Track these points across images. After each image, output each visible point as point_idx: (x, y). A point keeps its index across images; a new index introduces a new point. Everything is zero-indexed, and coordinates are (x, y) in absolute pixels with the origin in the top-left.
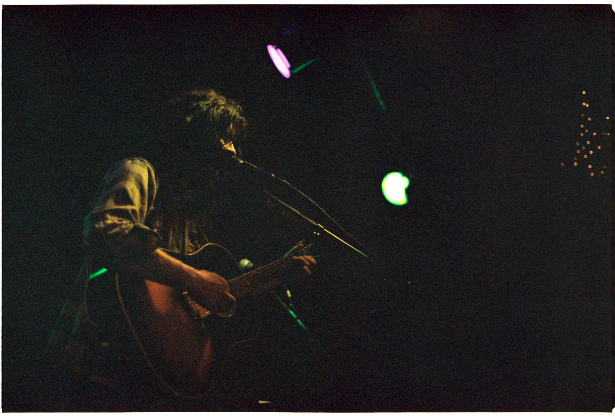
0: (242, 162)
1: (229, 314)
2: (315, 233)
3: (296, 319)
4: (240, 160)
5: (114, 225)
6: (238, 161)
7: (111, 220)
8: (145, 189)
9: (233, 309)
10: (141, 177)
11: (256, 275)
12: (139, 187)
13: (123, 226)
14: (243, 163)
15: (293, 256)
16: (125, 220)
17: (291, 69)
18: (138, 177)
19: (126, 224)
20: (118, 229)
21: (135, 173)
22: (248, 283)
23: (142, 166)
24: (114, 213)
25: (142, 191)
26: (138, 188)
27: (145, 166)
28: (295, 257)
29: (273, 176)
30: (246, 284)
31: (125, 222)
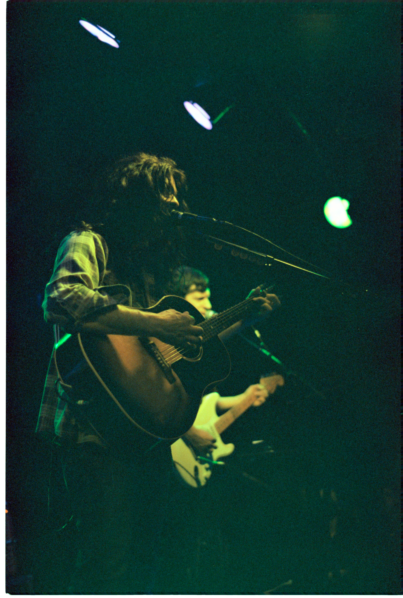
0: (182, 213)
1: (198, 358)
2: (266, 265)
3: (270, 356)
4: (180, 212)
5: (68, 291)
6: (178, 214)
7: (63, 287)
8: (93, 256)
9: (201, 353)
10: (88, 246)
11: (219, 319)
12: (88, 256)
13: (76, 290)
14: (183, 215)
15: (253, 298)
16: (77, 285)
17: (211, 120)
18: (85, 247)
19: (78, 288)
20: (72, 293)
21: (81, 243)
22: (212, 328)
23: (87, 236)
24: (66, 280)
25: (91, 258)
26: (86, 256)
27: (90, 235)
28: (255, 299)
29: (215, 220)
30: (210, 328)
31: (77, 286)
